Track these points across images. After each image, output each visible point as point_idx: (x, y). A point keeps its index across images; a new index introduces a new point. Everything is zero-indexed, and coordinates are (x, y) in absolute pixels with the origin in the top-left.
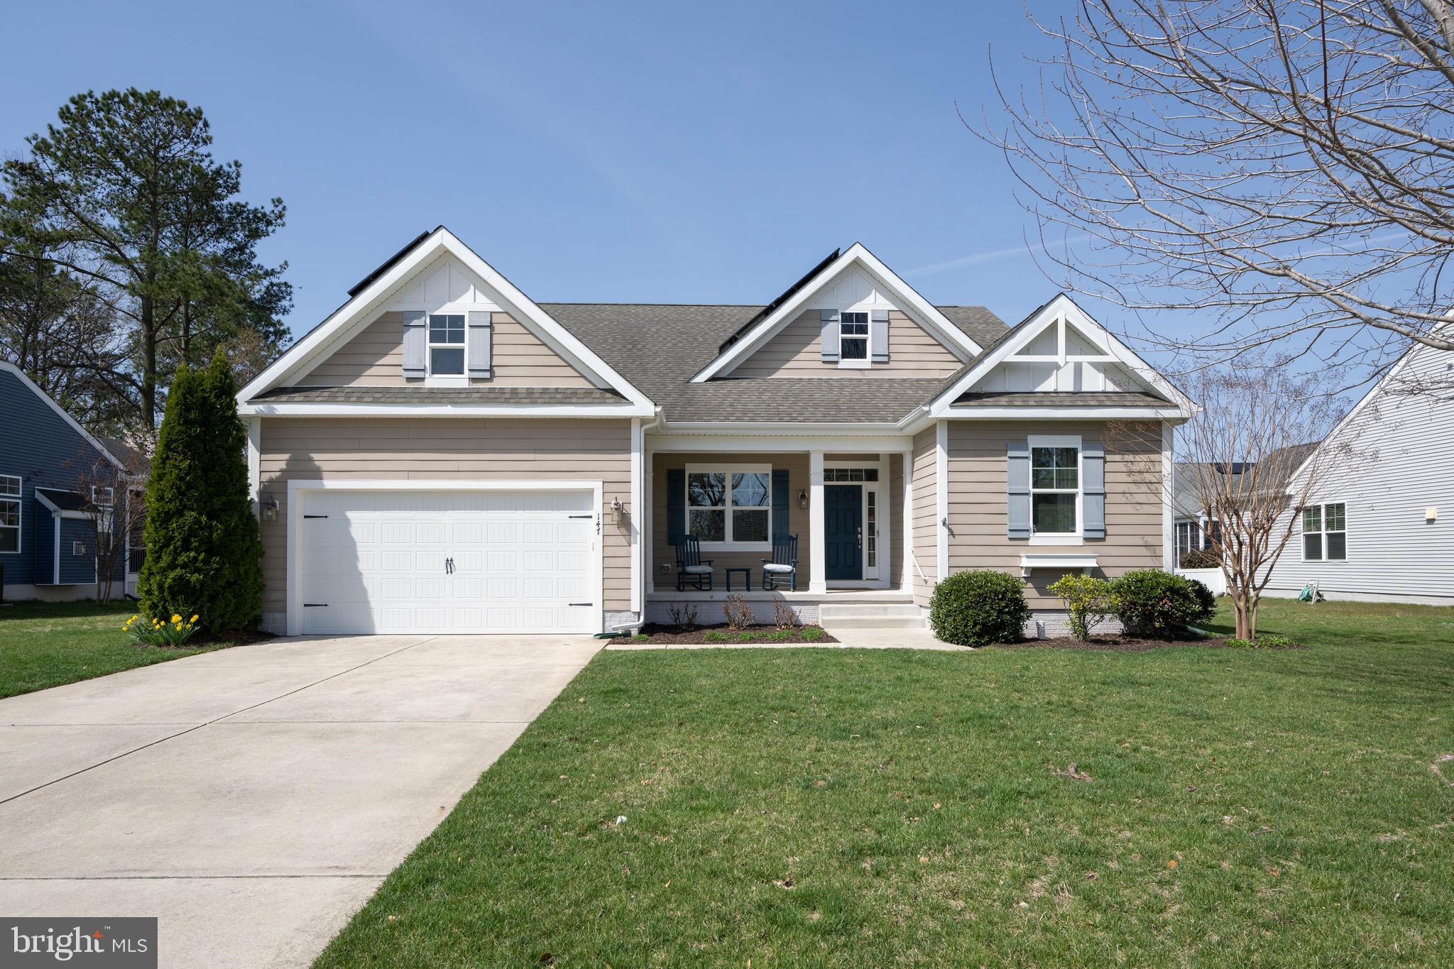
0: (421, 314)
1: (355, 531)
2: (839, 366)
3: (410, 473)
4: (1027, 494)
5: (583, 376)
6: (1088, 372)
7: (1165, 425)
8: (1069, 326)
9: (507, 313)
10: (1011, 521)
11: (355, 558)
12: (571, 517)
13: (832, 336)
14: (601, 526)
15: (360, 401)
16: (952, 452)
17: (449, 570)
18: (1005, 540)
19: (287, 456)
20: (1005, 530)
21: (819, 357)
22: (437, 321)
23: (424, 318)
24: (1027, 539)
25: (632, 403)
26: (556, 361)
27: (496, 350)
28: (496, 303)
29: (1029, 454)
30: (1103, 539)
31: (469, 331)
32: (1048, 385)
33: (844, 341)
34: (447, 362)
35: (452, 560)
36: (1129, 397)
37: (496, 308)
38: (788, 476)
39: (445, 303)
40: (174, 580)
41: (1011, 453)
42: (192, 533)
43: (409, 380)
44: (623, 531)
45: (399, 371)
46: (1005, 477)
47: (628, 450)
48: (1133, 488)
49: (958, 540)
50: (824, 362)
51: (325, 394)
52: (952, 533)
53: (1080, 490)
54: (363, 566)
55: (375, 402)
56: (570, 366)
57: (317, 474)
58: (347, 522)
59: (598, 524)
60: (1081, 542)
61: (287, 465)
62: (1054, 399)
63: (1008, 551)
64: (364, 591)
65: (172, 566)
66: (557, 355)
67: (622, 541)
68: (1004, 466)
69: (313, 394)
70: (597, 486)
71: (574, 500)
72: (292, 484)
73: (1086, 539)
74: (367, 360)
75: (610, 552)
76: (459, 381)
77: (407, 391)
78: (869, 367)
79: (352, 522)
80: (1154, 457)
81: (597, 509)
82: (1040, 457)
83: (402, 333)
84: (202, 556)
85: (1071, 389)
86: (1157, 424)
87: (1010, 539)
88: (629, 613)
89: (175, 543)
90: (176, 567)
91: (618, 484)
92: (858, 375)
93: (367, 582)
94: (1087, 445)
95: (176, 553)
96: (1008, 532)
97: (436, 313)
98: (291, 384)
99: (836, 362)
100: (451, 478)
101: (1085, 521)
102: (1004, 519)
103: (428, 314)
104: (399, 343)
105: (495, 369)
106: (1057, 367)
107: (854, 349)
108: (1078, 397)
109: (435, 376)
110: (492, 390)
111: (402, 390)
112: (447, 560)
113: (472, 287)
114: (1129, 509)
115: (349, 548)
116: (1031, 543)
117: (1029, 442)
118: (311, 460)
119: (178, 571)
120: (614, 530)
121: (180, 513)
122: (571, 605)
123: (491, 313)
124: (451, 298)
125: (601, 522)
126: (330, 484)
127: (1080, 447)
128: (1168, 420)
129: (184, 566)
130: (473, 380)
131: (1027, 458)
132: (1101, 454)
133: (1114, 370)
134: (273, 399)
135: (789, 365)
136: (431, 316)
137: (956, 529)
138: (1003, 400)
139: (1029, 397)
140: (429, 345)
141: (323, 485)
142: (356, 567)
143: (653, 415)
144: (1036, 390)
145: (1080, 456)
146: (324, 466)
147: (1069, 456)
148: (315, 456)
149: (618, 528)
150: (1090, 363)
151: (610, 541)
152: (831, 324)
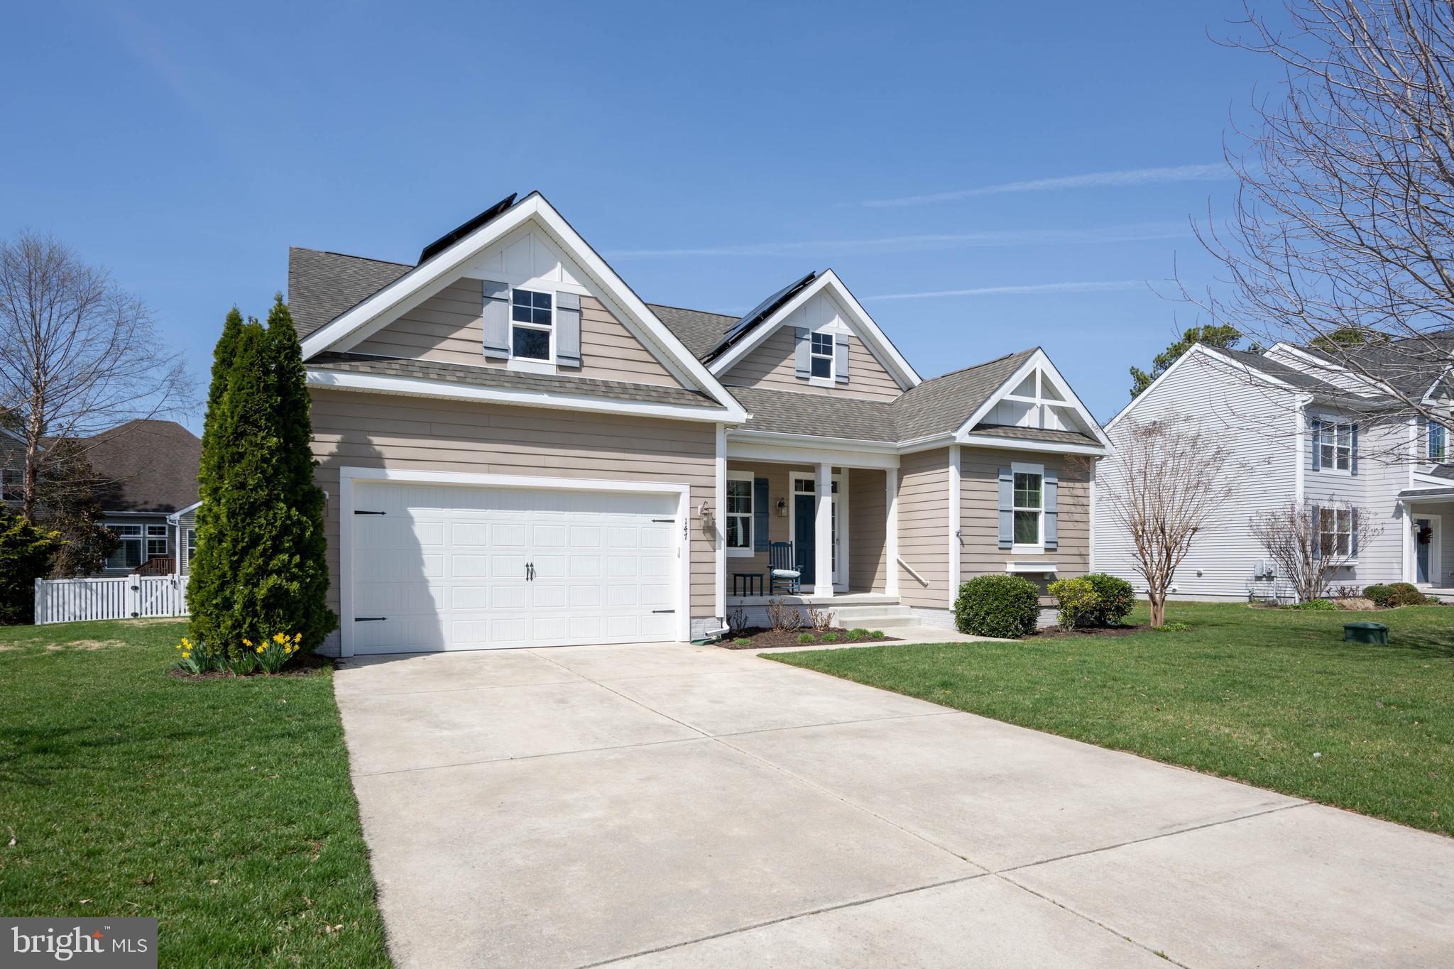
0: (504, 286)
1: (419, 531)
2: (810, 383)
3: (492, 467)
4: (1011, 511)
5: (672, 376)
6: (1048, 413)
7: (1091, 459)
8: (1043, 374)
9: (596, 299)
10: (1000, 534)
11: (421, 562)
12: (654, 521)
13: (804, 353)
14: (688, 531)
15: (441, 379)
16: (964, 473)
17: (529, 576)
18: (995, 549)
19: (338, 438)
20: (996, 541)
21: (793, 372)
22: (521, 297)
23: (506, 291)
24: (1010, 549)
25: (726, 409)
26: (645, 356)
27: (586, 337)
28: (585, 286)
29: (1012, 478)
30: (1055, 550)
31: (557, 313)
32: (1025, 422)
33: (813, 359)
34: (533, 345)
35: (532, 565)
36: (1075, 436)
37: (585, 292)
38: (768, 484)
39: (530, 278)
40: (269, 590)
41: (1002, 477)
42: (285, 530)
43: (489, 359)
44: (708, 536)
45: (478, 348)
46: (995, 496)
47: (713, 455)
48: (1073, 509)
49: (967, 549)
50: (798, 378)
51: (394, 366)
52: (962, 544)
53: (1042, 509)
54: (428, 572)
55: (461, 382)
56: (659, 363)
57: (377, 461)
58: (410, 520)
59: (686, 529)
60: (1042, 552)
61: (338, 448)
62: (1027, 433)
63: (997, 559)
64: (431, 600)
65: (263, 572)
66: (646, 350)
67: (707, 546)
68: (995, 487)
69: (378, 364)
70: (684, 489)
71: (659, 504)
72: (344, 471)
73: (1046, 550)
74: (439, 331)
75: (697, 557)
76: (545, 367)
77: (490, 372)
78: (833, 386)
79: (416, 520)
80: (1085, 485)
81: (682, 513)
82: (1020, 481)
83: (482, 305)
84: (297, 559)
85: (1038, 427)
86: (1087, 458)
87: (1000, 549)
88: (713, 619)
89: (265, 543)
90: (270, 574)
91: (702, 489)
92: (824, 393)
93: (433, 591)
94: (1048, 472)
95: (268, 556)
96: (998, 543)
97: (519, 288)
98: (343, 349)
99: (807, 379)
100: (537, 475)
101: (1046, 535)
102: (995, 532)
103: (511, 287)
104: (477, 315)
105: (583, 357)
106: (1031, 406)
107: (821, 368)
108: (1041, 433)
109: (518, 358)
110: (583, 381)
111: (484, 371)
112: (527, 566)
113: (559, 264)
114: (1070, 525)
115: (412, 551)
116: (1013, 552)
117: (1012, 467)
118: (370, 444)
119: (273, 580)
120: (700, 535)
121: (268, 504)
122: (654, 612)
123: (580, 296)
124: (539, 272)
125: (688, 527)
126: (394, 474)
127: (1043, 474)
128: (1094, 456)
129: (279, 572)
130: (561, 367)
131: (1011, 481)
132: (1055, 480)
133: (1064, 413)
134: (330, 366)
135: (768, 377)
136: (514, 290)
137: (966, 540)
138: (1000, 431)
139: (1012, 431)
140: (512, 323)
141: (386, 474)
142: (421, 573)
143: (744, 422)
144: (1017, 425)
145: (1043, 481)
146: (387, 453)
147: (1035, 481)
148: (376, 440)
149: (704, 533)
150: (1049, 406)
151: (698, 546)
152: (804, 341)
